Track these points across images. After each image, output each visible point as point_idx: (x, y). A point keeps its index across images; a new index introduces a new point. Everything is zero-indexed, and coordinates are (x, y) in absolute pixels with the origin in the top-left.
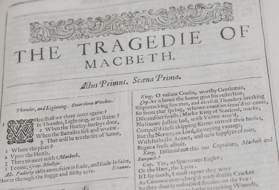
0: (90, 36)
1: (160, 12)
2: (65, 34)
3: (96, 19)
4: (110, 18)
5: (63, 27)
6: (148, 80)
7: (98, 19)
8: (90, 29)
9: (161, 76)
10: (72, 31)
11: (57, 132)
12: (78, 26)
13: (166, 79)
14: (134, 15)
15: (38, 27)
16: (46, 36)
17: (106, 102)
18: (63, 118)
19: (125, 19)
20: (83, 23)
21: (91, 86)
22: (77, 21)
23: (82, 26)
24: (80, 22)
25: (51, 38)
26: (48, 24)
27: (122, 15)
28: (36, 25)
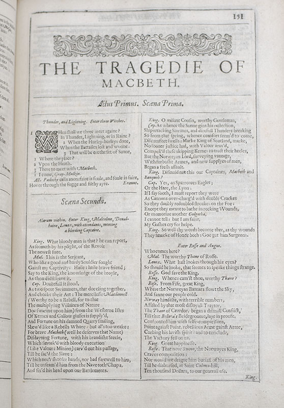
0: (107, 55)
1: (169, 38)
2: (85, 50)
3: (112, 37)
4: (125, 38)
5: (83, 42)
6: (155, 104)
7: (114, 37)
8: (107, 47)
9: (166, 102)
10: (91, 47)
11: (78, 145)
12: (96, 43)
13: (171, 104)
14: (146, 38)
15: (61, 41)
16: (68, 51)
17: (120, 121)
18: (83, 133)
19: (138, 41)
20: (100, 40)
21: (107, 105)
22: (95, 38)
23: (100, 43)
24: (98, 39)
25: (73, 53)
26: (69, 38)
27: (135, 36)
28: (59, 38)
